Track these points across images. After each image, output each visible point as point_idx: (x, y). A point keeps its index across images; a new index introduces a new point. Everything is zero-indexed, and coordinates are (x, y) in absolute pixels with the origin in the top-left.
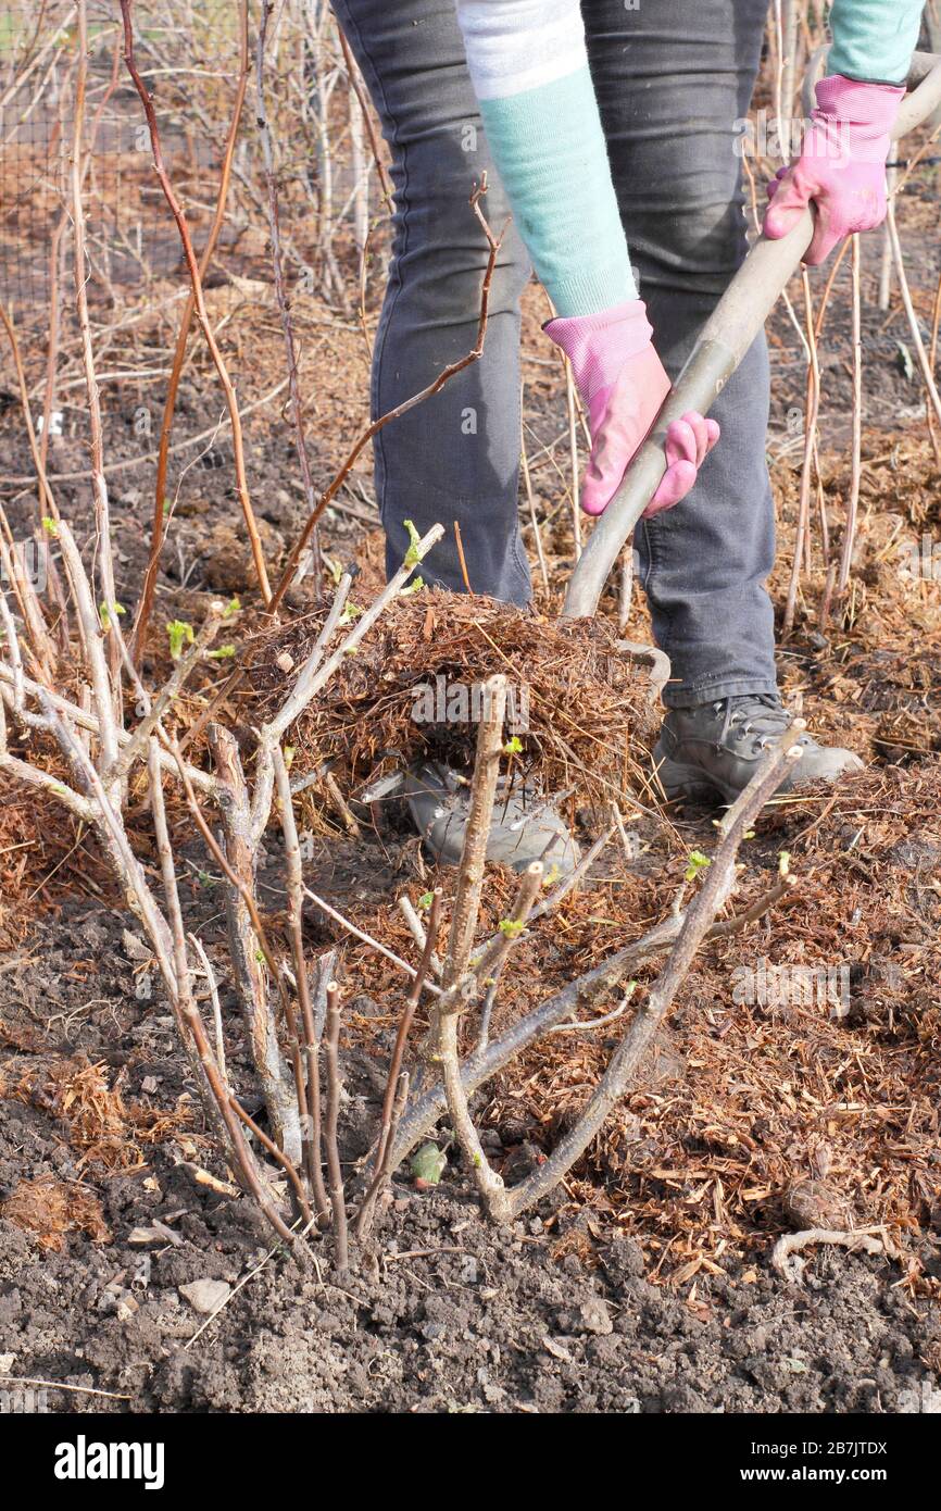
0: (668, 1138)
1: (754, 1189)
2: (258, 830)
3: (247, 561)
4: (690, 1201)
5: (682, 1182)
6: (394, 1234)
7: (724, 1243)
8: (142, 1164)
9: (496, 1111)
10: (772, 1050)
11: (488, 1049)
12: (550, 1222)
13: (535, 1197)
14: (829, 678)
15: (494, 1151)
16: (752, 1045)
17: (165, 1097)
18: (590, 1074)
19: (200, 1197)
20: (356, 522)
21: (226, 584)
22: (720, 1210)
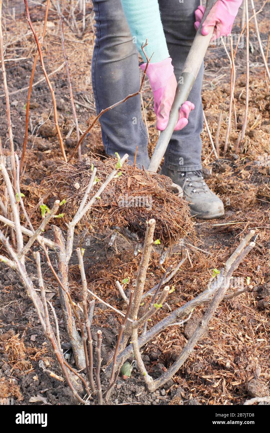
0: (206, 362)
1: (236, 382)
2: (68, 258)
3: (53, 128)
4: (215, 386)
5: (212, 379)
6: (117, 397)
7: (226, 401)
8: (32, 369)
9: (148, 348)
10: (235, 320)
11: (147, 334)
12: (168, 391)
13: (163, 383)
14: (240, 171)
15: (148, 363)
16: (229, 319)
17: (38, 342)
18: (178, 335)
19: (52, 383)
20: (85, 109)
21: (46, 135)
22: (225, 389)
